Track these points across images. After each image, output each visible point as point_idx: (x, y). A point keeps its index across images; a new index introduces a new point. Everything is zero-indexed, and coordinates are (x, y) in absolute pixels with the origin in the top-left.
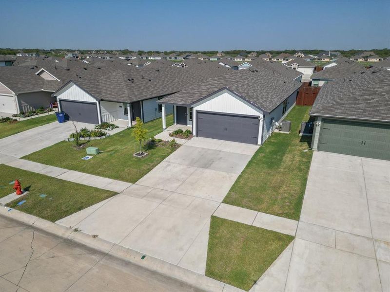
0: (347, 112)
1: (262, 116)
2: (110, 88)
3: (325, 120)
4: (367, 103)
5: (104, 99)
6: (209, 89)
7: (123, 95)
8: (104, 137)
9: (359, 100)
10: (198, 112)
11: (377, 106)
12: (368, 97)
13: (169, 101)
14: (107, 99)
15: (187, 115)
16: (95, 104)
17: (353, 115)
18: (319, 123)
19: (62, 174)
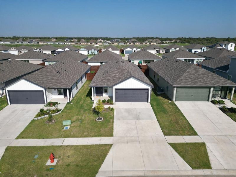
0: (186, 83)
1: (150, 88)
2: (49, 79)
3: (178, 88)
4: (191, 79)
5: (50, 87)
6: (116, 76)
7: (62, 84)
8: (60, 112)
9: (187, 77)
10: (116, 89)
11: (195, 80)
12: (190, 76)
13: (97, 85)
14: (51, 87)
16: (42, 91)
17: (188, 85)
18: (175, 89)
19: (63, 142)
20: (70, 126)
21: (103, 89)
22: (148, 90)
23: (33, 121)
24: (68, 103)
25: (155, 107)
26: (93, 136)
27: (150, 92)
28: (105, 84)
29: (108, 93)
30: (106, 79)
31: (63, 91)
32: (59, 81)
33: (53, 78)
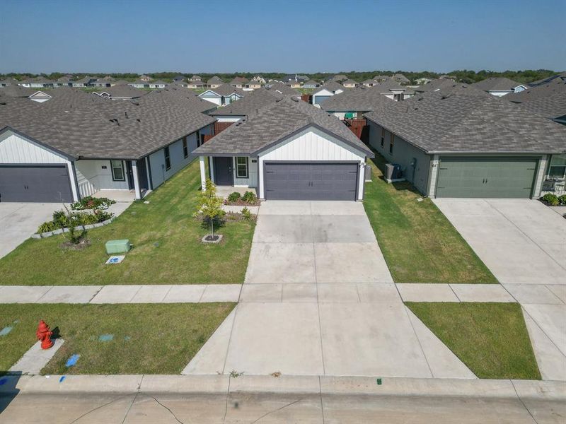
0: (467, 145)
1: (362, 160)
2: (84, 136)
3: (444, 158)
4: (482, 134)
5: (85, 156)
6: (269, 128)
7: (120, 147)
8: (109, 221)
9: (471, 131)
10: (267, 163)
11: (494, 136)
12: (479, 127)
13: (213, 150)
14: (90, 155)
15: (232, 169)
16: (64, 166)
17: (475, 149)
18: (436, 162)
19: (95, 296)
20: (127, 254)
21: (234, 167)
22: (357, 164)
23: (31, 241)
24: (136, 202)
25: (376, 213)
26: (184, 282)
27: (362, 170)
28: (235, 148)
29: (248, 177)
30: (239, 135)
31: (126, 171)
32: (112, 140)
33: (97, 134)
